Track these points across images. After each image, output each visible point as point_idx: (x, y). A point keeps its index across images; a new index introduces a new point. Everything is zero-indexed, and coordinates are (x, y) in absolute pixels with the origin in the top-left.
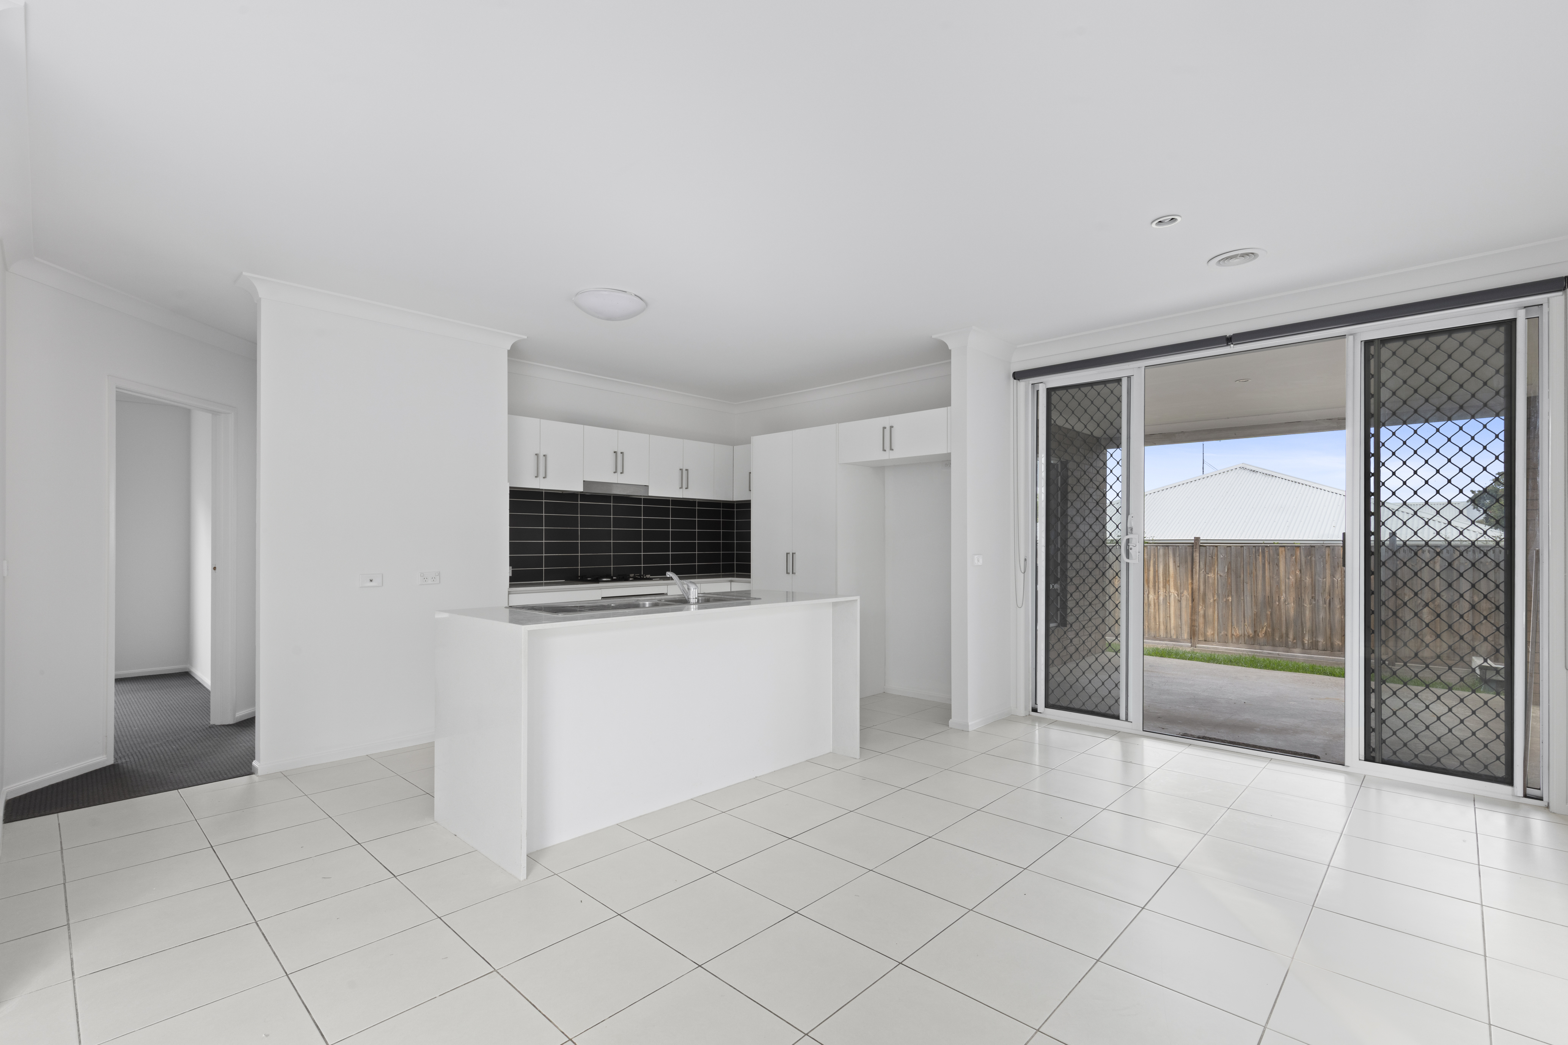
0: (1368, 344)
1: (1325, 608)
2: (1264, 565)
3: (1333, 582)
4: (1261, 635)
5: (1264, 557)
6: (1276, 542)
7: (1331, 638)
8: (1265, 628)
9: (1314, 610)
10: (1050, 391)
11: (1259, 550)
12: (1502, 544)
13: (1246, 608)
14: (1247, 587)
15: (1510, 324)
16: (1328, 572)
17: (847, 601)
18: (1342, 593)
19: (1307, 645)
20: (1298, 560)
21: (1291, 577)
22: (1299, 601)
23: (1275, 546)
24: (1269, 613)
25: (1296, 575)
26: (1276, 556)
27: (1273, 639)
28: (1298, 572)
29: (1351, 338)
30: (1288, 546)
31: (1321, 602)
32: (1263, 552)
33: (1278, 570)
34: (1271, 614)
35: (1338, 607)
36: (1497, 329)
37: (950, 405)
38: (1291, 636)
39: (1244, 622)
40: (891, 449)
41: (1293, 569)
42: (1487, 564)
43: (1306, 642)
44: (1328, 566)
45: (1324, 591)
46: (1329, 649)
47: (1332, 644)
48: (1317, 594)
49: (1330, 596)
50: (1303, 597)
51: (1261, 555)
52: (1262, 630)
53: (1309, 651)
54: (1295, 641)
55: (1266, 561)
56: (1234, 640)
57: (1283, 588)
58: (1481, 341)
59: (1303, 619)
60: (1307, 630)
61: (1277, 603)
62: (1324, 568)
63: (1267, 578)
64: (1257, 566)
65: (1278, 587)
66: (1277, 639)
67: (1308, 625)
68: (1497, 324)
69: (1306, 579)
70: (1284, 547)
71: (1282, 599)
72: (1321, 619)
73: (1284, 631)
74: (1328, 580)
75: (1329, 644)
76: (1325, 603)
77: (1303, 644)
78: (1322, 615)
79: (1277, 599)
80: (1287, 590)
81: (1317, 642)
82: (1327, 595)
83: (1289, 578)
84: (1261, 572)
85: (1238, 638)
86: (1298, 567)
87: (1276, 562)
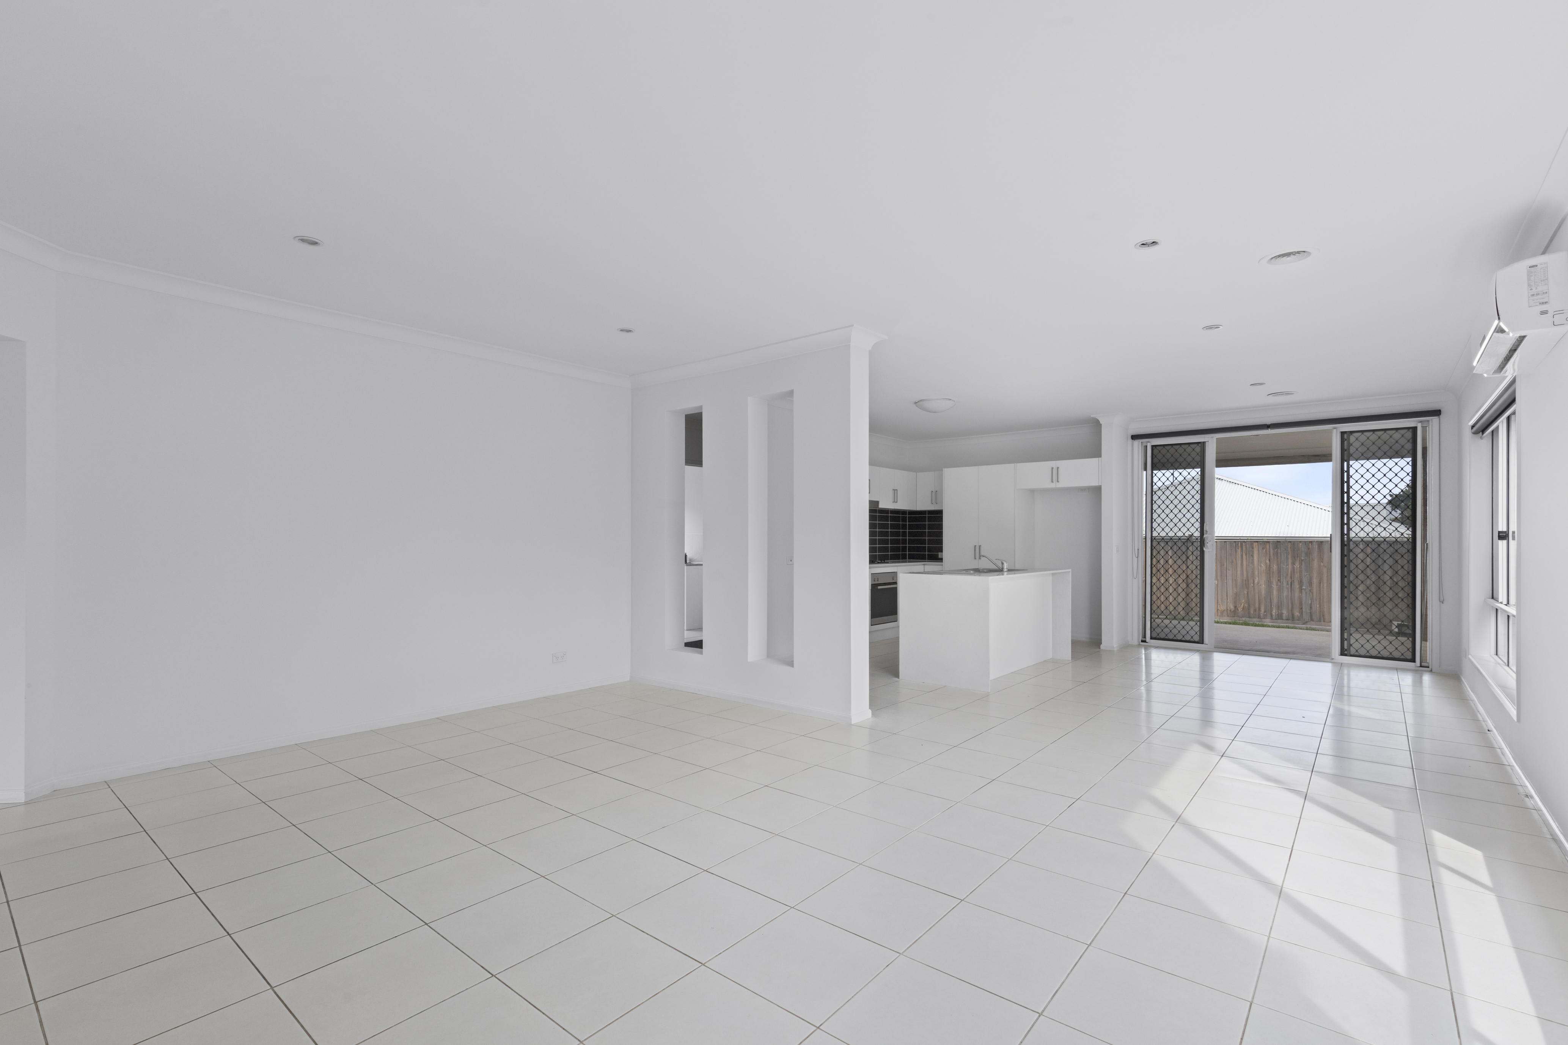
0: (1343, 433)
1: (1288, 588)
2: (1242, 556)
3: (1294, 568)
4: (1240, 609)
5: (1242, 549)
6: (1249, 538)
7: (1292, 611)
8: (1243, 604)
9: (1280, 590)
10: (1153, 447)
11: (1238, 544)
12: (1410, 540)
13: (1228, 589)
14: (1229, 573)
15: (1414, 429)
16: (1290, 561)
17: (1063, 572)
18: (1300, 577)
19: (1274, 616)
20: (1268, 552)
21: (1262, 565)
22: (1269, 583)
23: (1251, 541)
24: (1246, 593)
25: (1266, 563)
26: (1251, 549)
27: (1249, 612)
28: (1268, 562)
29: (1335, 430)
30: (1260, 542)
31: (1285, 584)
32: (1242, 546)
33: (1253, 560)
34: (1247, 593)
35: (1298, 587)
36: (1408, 430)
37: (1101, 457)
38: (1263, 610)
39: (1227, 600)
40: (1058, 482)
41: (1264, 559)
42: (1403, 551)
43: (1274, 614)
44: (1290, 556)
45: (1287, 575)
46: (1291, 619)
47: (1293, 615)
48: (1281, 577)
49: (1291, 579)
50: (1271, 580)
51: (1240, 548)
52: (1241, 606)
53: (1276, 621)
54: (1265, 613)
55: (1244, 553)
56: (1219, 614)
57: (1256, 573)
58: (1400, 436)
59: (1271, 597)
60: (1275, 605)
61: (1252, 585)
62: (1287, 558)
63: (1244, 566)
64: (1237, 557)
65: (1253, 573)
66: (1252, 612)
67: (1275, 601)
68: (1408, 428)
69: (1274, 566)
70: (1257, 542)
71: (1256, 582)
72: (1285, 597)
73: (1257, 606)
74: (1290, 567)
75: (1291, 615)
76: (1288, 584)
77: (1272, 616)
78: (1285, 593)
79: (1252, 582)
80: (1259, 575)
81: (1282, 614)
82: (1289, 578)
83: (1261, 566)
84: (1240, 561)
85: (1222, 612)
86: (1268, 557)
87: (1251, 553)
